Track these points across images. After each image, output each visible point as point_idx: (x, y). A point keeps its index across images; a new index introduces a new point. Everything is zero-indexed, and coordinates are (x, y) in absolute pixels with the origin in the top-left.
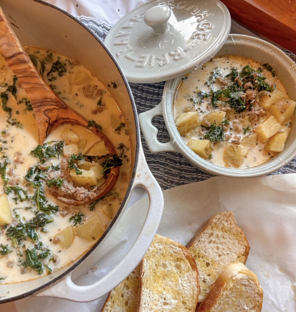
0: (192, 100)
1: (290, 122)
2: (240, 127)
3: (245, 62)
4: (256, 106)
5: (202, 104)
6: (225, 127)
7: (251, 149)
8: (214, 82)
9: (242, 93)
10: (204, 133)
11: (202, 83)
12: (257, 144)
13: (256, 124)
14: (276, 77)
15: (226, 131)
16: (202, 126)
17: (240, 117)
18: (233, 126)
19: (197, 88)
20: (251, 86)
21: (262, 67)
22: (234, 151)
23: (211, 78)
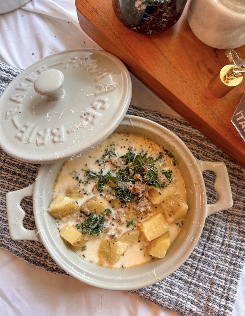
0: (77, 178)
1: (182, 222)
2: (123, 220)
3: (147, 142)
4: (144, 201)
5: (88, 184)
6: (106, 217)
7: (131, 246)
8: (106, 162)
9: (130, 183)
10: (82, 220)
11: (93, 161)
12: (139, 241)
13: (142, 218)
14: (177, 166)
15: (107, 221)
16: (81, 212)
17: (126, 207)
18: (116, 217)
19: (86, 165)
20: (141, 179)
21: (163, 152)
22: (110, 248)
23: (104, 156)
